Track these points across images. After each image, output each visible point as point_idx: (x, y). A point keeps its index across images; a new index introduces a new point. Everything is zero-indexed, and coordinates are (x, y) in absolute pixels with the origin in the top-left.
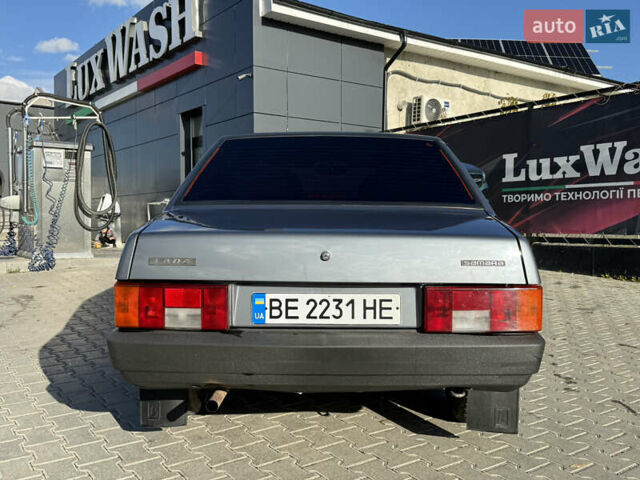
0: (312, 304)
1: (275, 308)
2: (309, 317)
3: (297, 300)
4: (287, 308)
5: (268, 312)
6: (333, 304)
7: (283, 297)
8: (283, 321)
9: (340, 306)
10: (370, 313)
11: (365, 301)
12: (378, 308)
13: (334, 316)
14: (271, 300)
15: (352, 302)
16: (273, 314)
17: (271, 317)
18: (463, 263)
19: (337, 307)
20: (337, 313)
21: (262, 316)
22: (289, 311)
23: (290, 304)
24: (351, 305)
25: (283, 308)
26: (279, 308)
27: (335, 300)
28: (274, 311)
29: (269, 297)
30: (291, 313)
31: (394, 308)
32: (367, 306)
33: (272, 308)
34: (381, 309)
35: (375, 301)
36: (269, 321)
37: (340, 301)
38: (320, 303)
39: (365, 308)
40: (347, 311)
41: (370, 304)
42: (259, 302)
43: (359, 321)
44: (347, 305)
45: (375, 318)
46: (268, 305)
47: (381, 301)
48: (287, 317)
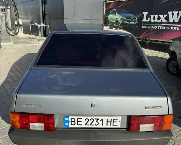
0: (87, 120)
1: (73, 122)
2: (86, 125)
3: (81, 119)
4: (78, 122)
5: (70, 123)
6: (95, 120)
7: (76, 118)
8: (76, 126)
9: (98, 121)
10: (109, 124)
11: (107, 119)
12: (112, 122)
13: (95, 125)
14: (71, 119)
15: (102, 120)
16: (72, 124)
17: (71, 125)
18: (146, 108)
19: (97, 121)
20: (97, 124)
21: (68, 124)
22: (78, 123)
23: (79, 120)
24: (102, 121)
25: (76, 122)
26: (74, 121)
27: (96, 119)
28: (72, 123)
29: (70, 117)
30: (79, 123)
31: (118, 122)
32: (108, 121)
33: (71, 121)
34: (113, 122)
35: (111, 119)
36: (70, 126)
37: (98, 119)
38: (90, 120)
39: (107, 122)
40: (100, 123)
41: (109, 120)
42: (66, 119)
43: (105, 126)
44: (101, 121)
45: (111, 125)
46: (70, 120)
47: (113, 119)
48: (77, 125)
